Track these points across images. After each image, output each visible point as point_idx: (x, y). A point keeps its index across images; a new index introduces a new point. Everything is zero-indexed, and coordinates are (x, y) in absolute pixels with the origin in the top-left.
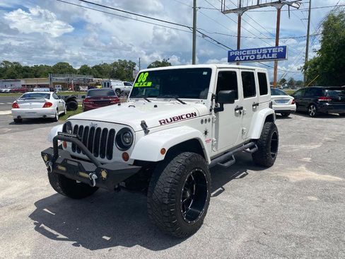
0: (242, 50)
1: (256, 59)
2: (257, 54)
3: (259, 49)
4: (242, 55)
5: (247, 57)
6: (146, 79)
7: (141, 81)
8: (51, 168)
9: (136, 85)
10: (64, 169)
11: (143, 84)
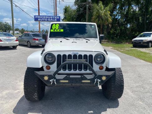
0: (41, 16)
1: (48, 21)
2: (48, 18)
3: (49, 16)
4: (41, 18)
5: (44, 19)
6: (58, 28)
7: (55, 29)
8: (56, 83)
9: (52, 31)
10: (67, 81)
11: (57, 30)
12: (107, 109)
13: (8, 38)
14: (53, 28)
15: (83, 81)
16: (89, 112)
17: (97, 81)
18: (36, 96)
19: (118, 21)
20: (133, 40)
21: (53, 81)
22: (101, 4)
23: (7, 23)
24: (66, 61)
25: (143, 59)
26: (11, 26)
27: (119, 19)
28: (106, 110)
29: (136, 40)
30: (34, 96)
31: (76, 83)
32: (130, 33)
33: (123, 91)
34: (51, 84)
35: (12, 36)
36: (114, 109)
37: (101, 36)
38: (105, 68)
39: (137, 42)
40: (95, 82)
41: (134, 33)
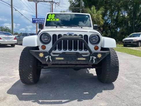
0: (38, 19)
4: (39, 21)
6: (54, 17)
7: (51, 18)
8: (51, 60)
9: (48, 20)
10: (62, 59)
11: (53, 20)
12: (103, 91)
13: (7, 36)
14: (49, 17)
15: (79, 59)
16: (84, 93)
17: (93, 58)
18: (31, 77)
19: (109, 25)
20: (123, 40)
21: (49, 58)
22: (93, 8)
23: (8, 28)
24: (61, 37)
25: (134, 55)
26: (11, 31)
27: (110, 23)
28: (101, 92)
29: (126, 40)
30: (29, 77)
31: (71, 61)
32: (120, 36)
33: (118, 73)
34: (47, 60)
35: (11, 35)
36: (110, 91)
37: (95, 26)
38: (100, 48)
39: (127, 42)
40: (91, 59)
41: (123, 36)
